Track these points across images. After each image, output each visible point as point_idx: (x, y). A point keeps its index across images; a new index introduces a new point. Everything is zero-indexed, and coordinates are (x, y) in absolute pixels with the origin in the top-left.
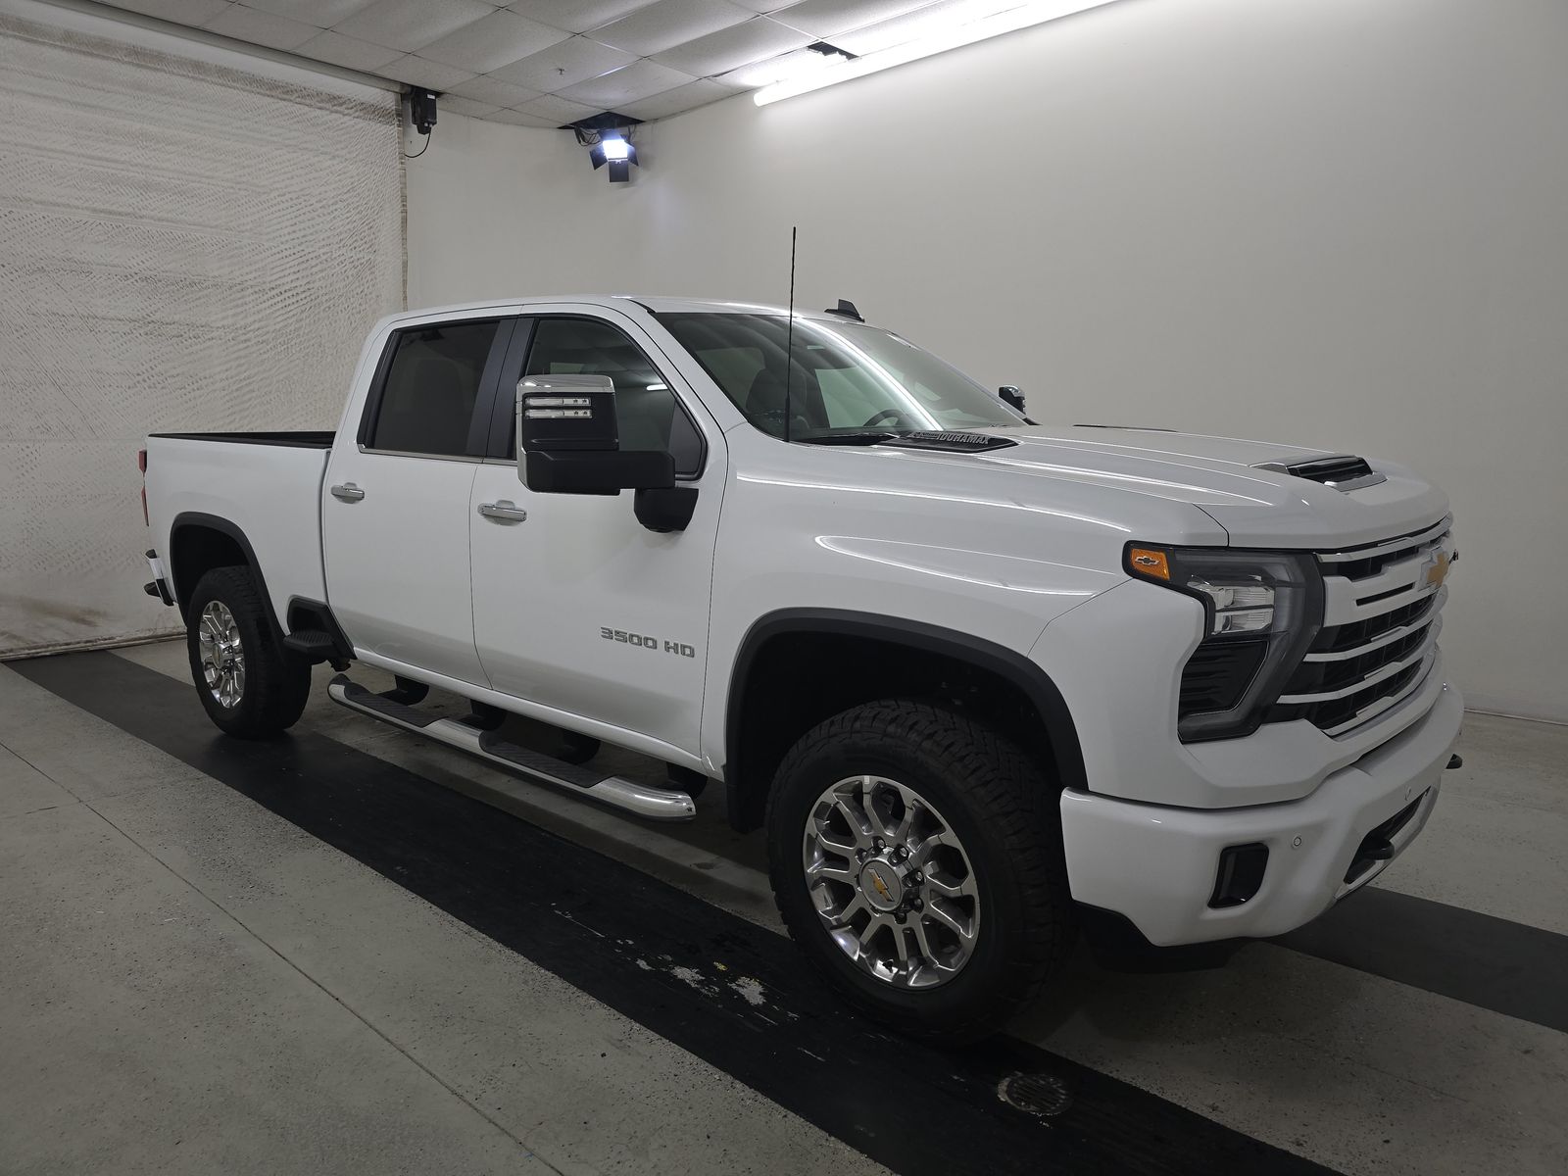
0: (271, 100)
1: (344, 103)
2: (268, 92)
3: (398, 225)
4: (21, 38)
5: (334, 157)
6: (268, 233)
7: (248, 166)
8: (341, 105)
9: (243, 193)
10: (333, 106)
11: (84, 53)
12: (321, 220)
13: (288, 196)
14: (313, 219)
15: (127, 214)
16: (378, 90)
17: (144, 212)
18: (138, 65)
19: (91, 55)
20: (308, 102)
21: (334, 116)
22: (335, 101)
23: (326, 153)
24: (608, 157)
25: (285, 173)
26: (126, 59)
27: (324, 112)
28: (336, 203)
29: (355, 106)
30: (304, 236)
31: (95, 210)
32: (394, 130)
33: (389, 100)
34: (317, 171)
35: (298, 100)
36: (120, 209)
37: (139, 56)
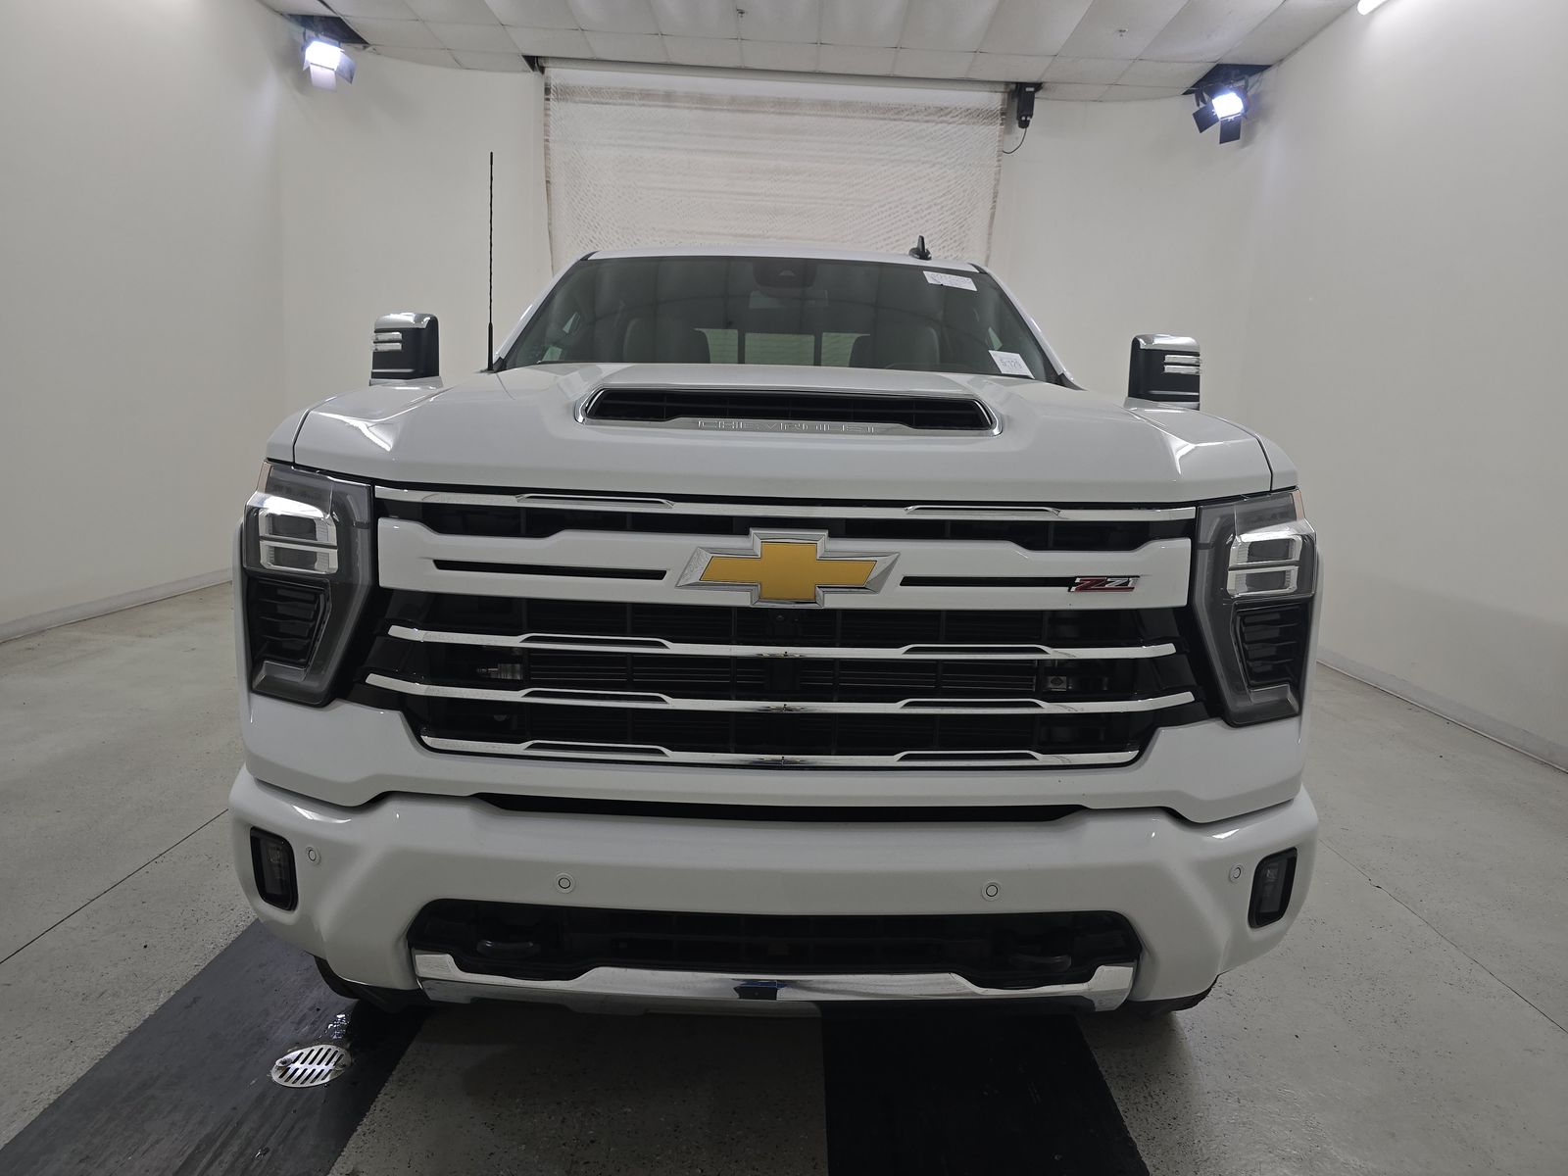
0: (882, 122)
1: (951, 112)
2: (881, 116)
3: (986, 222)
4: (701, 109)
5: (934, 165)
6: (867, 241)
7: (857, 184)
8: (946, 115)
9: (850, 208)
10: (939, 117)
11: (743, 111)
12: (913, 225)
13: (887, 207)
14: (907, 224)
15: (759, 236)
16: (986, 94)
17: (770, 233)
18: (780, 113)
19: (747, 111)
20: (916, 118)
21: (940, 126)
22: (942, 112)
23: (927, 162)
24: (1219, 116)
25: (888, 185)
26: (772, 110)
27: (930, 125)
28: (930, 207)
29: (961, 113)
30: (897, 241)
31: (736, 236)
32: (996, 128)
33: (995, 100)
34: (915, 180)
35: (907, 118)
36: (755, 233)
37: (782, 105)
